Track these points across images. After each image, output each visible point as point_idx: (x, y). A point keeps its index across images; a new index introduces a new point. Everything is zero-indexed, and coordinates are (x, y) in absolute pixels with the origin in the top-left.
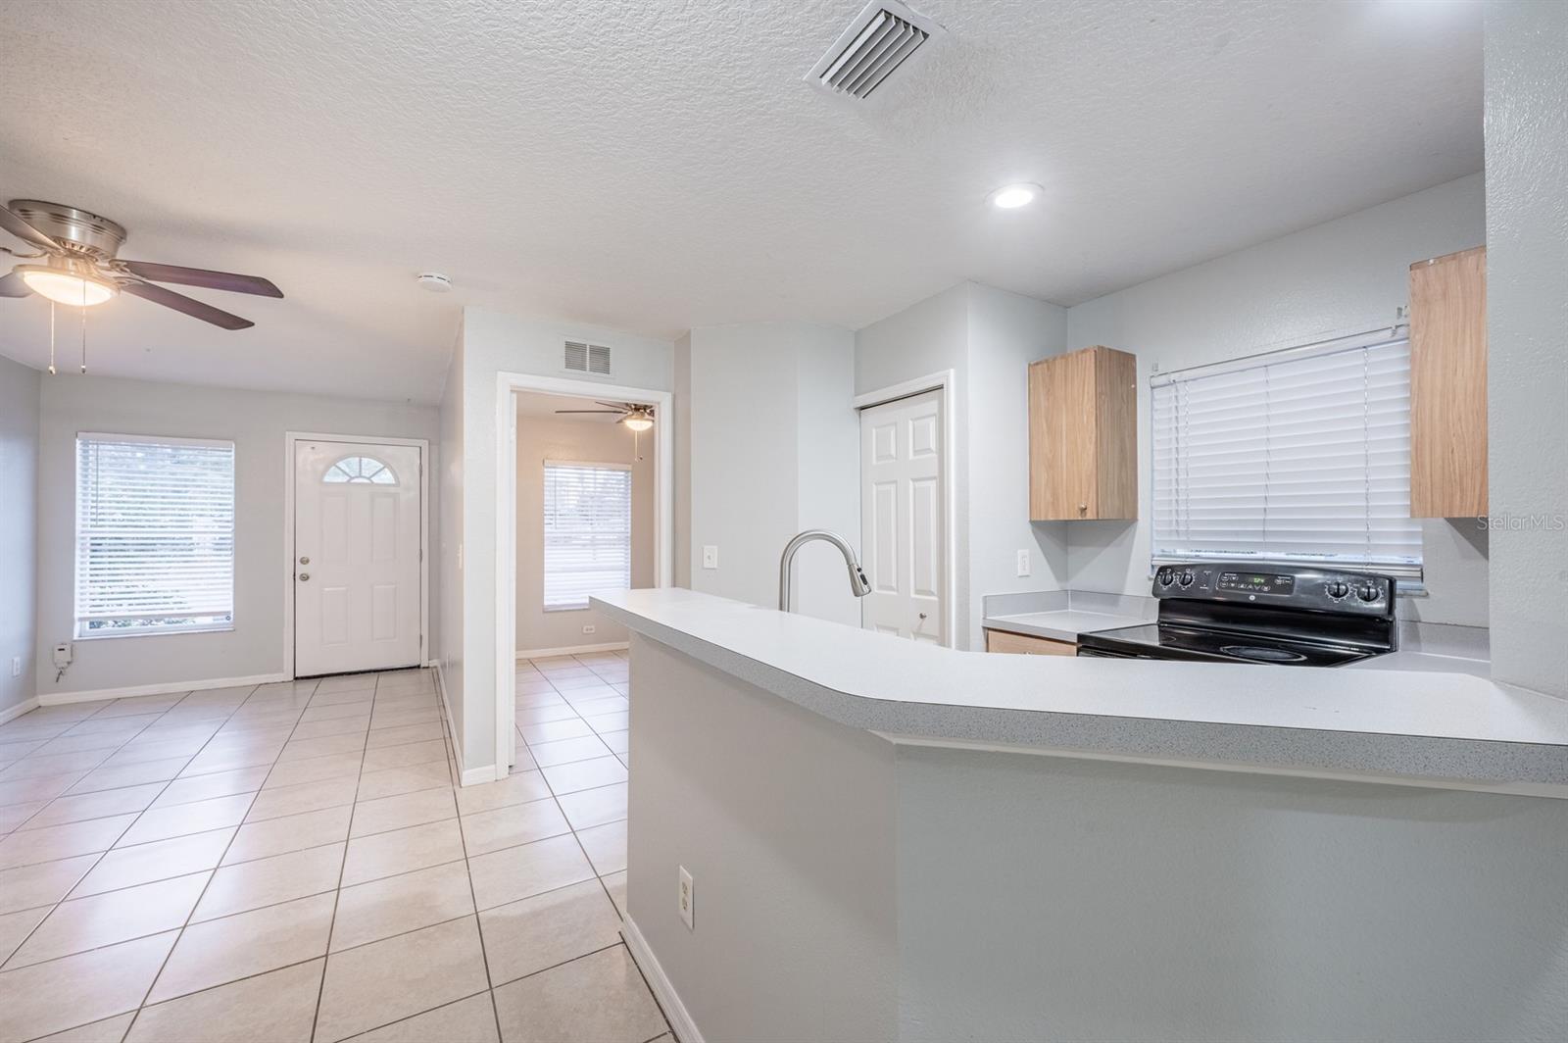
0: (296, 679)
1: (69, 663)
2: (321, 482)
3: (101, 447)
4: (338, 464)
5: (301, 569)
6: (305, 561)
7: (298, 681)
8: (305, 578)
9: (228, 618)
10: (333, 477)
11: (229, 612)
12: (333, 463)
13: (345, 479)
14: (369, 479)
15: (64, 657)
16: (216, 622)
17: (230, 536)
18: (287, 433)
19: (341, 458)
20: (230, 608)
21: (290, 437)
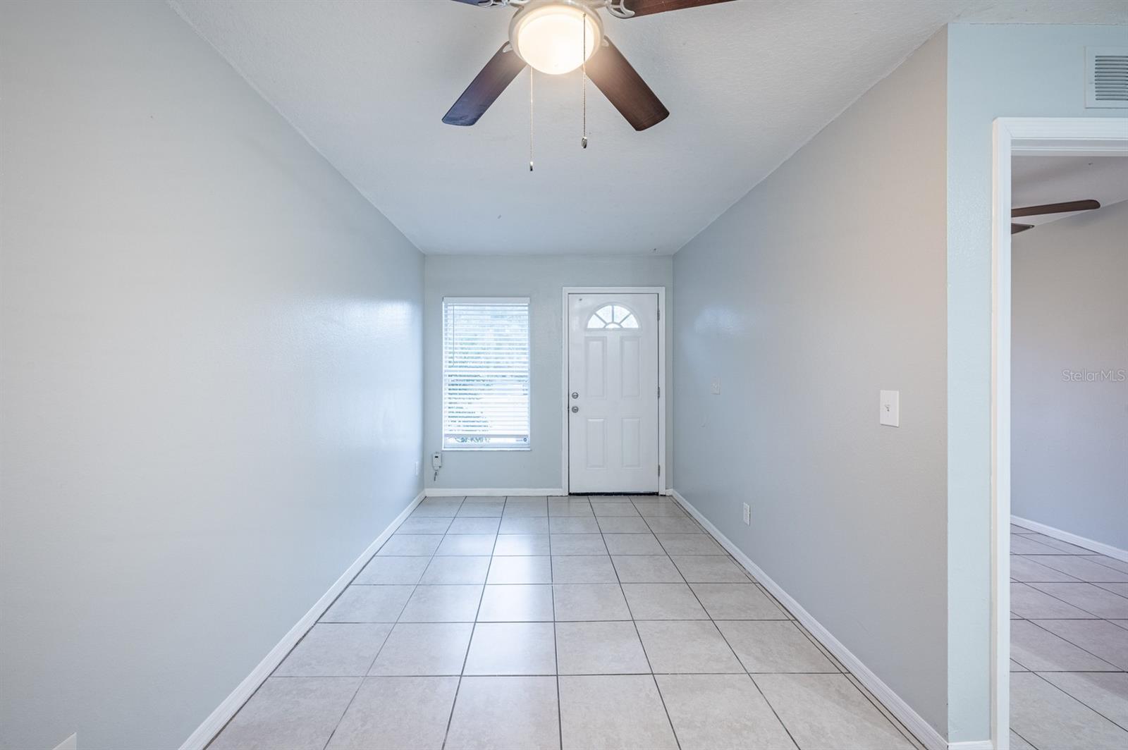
0: (570, 494)
1: (440, 467)
2: (586, 329)
3: (456, 307)
4: (597, 313)
5: (573, 402)
6: (576, 396)
7: (572, 497)
8: (576, 410)
9: (525, 440)
10: (594, 323)
11: (527, 436)
12: (593, 311)
13: (602, 325)
14: (619, 324)
15: (437, 462)
16: (519, 442)
17: (527, 374)
18: (564, 288)
19: (600, 307)
20: (527, 432)
21: (566, 290)
